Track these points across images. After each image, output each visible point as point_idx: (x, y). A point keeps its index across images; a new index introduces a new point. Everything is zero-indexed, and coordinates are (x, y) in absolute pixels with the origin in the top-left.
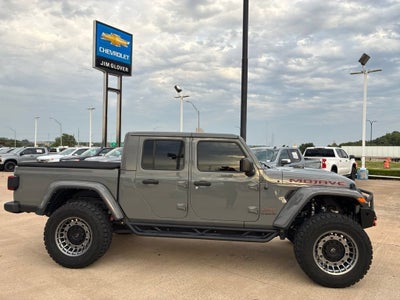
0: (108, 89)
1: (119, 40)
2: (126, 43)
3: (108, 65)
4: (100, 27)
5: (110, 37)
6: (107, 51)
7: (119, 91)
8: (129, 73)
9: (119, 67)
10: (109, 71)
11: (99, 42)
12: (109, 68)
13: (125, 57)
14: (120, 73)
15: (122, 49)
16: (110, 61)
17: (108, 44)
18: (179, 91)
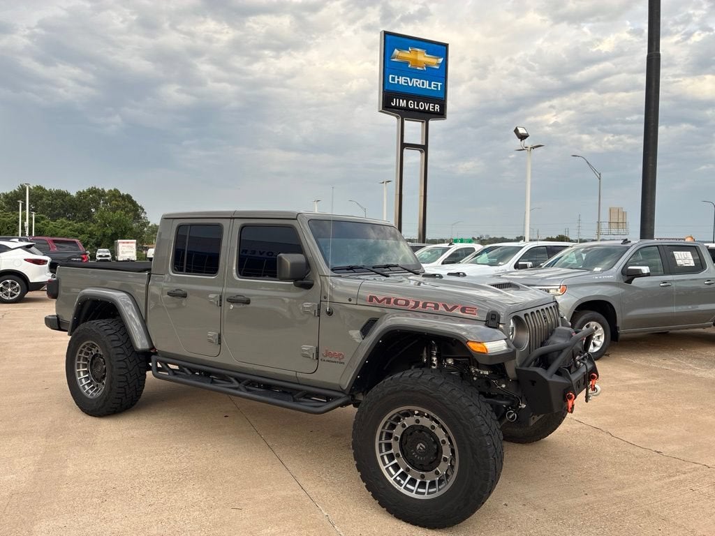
0: (404, 146)
1: (424, 58)
2: (435, 61)
3: (403, 103)
4: (392, 41)
5: (406, 55)
6: (402, 80)
7: (424, 148)
8: (441, 114)
9: (424, 106)
10: (405, 114)
11: (389, 66)
12: (407, 109)
13: (435, 86)
14: (424, 116)
15: (429, 73)
16: (407, 97)
17: (403, 68)
18: (523, 137)
